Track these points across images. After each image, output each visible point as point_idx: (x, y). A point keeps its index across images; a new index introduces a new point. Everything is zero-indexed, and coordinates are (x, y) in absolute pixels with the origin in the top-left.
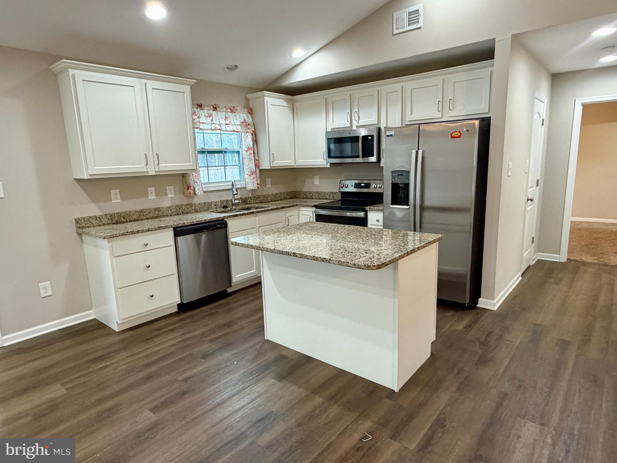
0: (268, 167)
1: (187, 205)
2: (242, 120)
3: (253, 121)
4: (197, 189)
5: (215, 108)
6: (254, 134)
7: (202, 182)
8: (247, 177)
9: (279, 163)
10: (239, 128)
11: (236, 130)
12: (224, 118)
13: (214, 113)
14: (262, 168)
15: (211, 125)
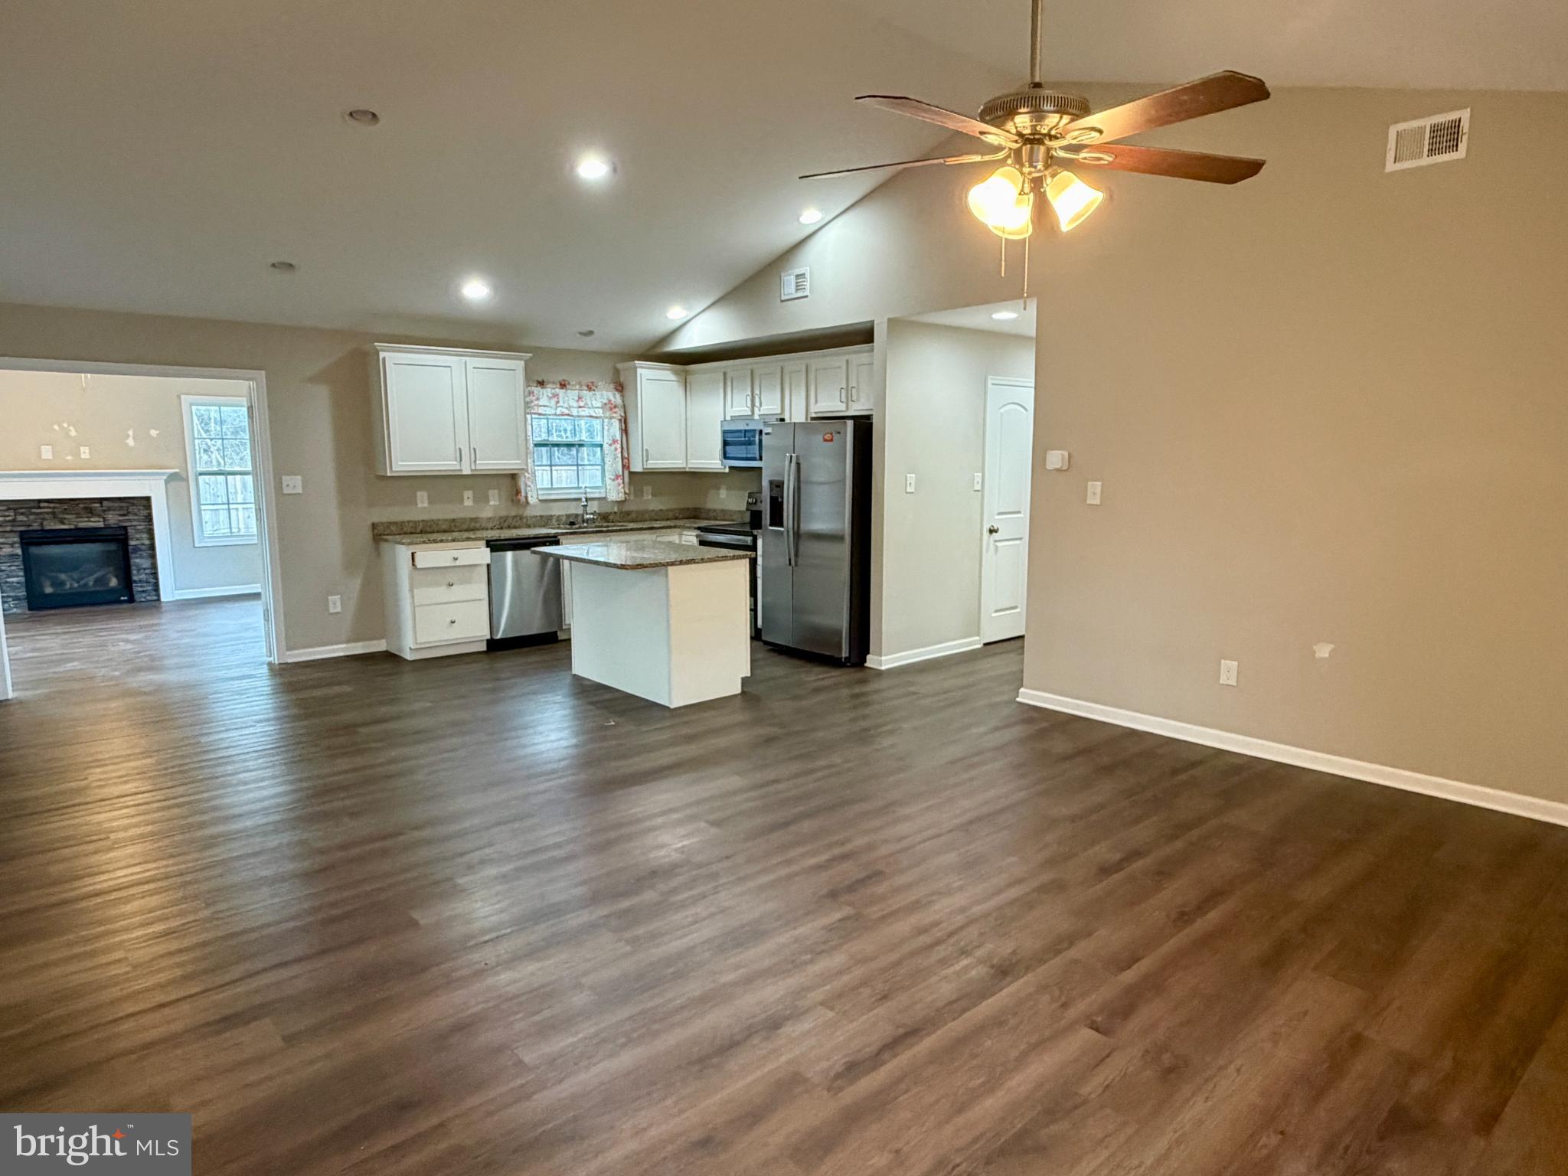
0: (640, 469)
1: (515, 516)
2: (605, 401)
3: (623, 401)
4: (529, 495)
5: (563, 386)
6: (623, 420)
7: (538, 487)
8: (608, 482)
9: (656, 463)
10: (599, 412)
11: (594, 415)
12: (576, 398)
13: (561, 392)
14: (632, 470)
15: (556, 409)
